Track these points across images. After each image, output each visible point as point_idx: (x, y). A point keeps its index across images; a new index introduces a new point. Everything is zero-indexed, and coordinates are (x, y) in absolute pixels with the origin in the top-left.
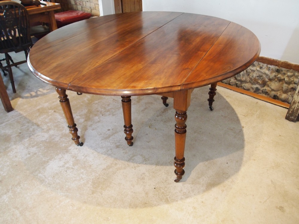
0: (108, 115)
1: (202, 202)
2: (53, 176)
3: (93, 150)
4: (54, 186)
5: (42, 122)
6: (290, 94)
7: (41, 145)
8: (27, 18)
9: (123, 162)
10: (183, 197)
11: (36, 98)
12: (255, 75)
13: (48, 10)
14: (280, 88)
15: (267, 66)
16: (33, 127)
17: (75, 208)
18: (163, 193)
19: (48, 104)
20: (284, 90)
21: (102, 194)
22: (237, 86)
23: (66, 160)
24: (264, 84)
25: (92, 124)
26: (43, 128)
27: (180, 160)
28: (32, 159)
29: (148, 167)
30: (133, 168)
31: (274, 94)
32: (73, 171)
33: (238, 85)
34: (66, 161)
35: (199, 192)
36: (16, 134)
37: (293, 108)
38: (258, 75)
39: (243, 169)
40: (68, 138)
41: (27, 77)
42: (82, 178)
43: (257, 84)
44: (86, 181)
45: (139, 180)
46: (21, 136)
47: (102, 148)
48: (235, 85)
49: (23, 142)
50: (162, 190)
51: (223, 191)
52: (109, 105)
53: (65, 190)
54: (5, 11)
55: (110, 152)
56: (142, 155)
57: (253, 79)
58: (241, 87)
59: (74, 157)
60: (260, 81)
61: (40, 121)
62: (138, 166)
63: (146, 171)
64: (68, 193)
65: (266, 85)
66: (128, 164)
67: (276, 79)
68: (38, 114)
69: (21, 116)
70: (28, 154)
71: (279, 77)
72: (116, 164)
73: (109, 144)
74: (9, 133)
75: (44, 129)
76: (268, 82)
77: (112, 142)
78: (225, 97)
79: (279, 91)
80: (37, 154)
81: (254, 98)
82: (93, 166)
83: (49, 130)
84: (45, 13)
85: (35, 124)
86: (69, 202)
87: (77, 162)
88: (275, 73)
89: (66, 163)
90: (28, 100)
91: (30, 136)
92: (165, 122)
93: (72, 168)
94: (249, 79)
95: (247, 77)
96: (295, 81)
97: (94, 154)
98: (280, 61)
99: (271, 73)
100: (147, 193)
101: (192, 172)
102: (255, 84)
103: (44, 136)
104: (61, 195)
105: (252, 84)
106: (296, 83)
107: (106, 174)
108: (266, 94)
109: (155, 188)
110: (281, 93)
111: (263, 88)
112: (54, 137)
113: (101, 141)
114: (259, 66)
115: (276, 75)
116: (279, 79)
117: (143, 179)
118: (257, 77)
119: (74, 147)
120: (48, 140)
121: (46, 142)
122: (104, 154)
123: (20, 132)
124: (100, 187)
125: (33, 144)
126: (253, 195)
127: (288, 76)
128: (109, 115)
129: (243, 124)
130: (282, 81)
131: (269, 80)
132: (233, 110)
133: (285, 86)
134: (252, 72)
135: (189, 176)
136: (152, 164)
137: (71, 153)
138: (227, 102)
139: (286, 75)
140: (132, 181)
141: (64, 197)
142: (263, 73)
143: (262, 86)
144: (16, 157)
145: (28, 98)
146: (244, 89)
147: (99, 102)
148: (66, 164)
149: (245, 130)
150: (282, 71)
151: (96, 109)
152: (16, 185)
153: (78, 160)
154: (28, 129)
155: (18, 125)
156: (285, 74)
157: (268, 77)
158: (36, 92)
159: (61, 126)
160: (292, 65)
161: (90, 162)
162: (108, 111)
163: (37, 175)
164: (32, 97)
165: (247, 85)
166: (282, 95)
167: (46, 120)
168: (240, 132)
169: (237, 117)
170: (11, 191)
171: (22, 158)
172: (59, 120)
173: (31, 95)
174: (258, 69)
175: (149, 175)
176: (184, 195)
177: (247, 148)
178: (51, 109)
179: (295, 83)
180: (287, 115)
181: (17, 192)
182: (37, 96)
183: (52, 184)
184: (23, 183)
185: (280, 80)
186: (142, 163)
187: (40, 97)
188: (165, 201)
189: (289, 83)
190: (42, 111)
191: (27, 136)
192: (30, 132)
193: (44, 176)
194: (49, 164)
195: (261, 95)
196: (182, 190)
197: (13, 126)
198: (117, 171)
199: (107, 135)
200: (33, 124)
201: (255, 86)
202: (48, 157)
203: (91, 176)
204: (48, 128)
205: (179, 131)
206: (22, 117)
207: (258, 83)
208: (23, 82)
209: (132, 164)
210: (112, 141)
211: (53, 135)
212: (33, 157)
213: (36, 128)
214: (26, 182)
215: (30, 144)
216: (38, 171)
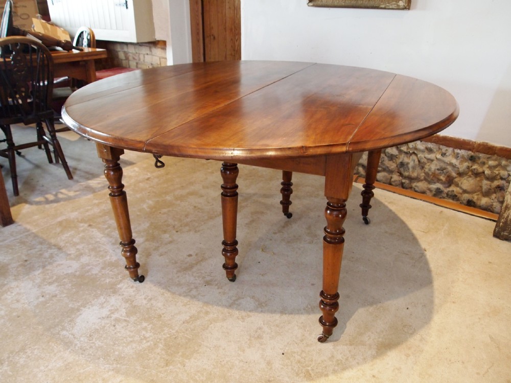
0: (187, 232)
1: (374, 376)
2: (88, 335)
3: (163, 288)
4: (91, 353)
5: (67, 243)
6: (495, 198)
7: (65, 280)
8: (50, 68)
9: (220, 308)
10: (336, 368)
11: (55, 205)
12: (433, 167)
13: (85, 58)
14: (478, 188)
15: (454, 151)
16: (50, 251)
18: (299, 362)
19: (77, 213)
20: (483, 190)
21: (184, 366)
22: (403, 187)
23: (113, 305)
24: (450, 181)
25: (159, 247)
26: (69, 252)
27: (330, 295)
28: (48, 305)
29: (267, 317)
30: (239, 319)
31: (468, 199)
32: (128, 325)
33: (404, 185)
34: (113, 308)
35: (365, 359)
36: (19, 262)
37: (505, 217)
38: (438, 167)
39: (437, 319)
40: (115, 269)
41: (38, 171)
42: (145, 337)
43: (438, 182)
44: (152, 343)
45: (253, 339)
46: (27, 267)
47: (179, 285)
48: (401, 186)
49: (31, 276)
50: (298, 357)
51: (408, 356)
52: (187, 216)
53: (113, 359)
54: (14, 53)
55: (194, 292)
56: (253, 297)
57: (430, 173)
58: (411, 188)
59: (127, 302)
60: (442, 178)
61: (63, 241)
62: (249, 316)
63: (264, 324)
64: (118, 366)
65: (452, 183)
66: (229, 313)
67: (470, 173)
68: (58, 230)
69: (27, 233)
70: (41, 297)
71: (475, 169)
72: (207, 313)
73: (192, 279)
74: (5, 261)
75: (70, 254)
76: (456, 178)
77: (197, 275)
78: (386, 204)
79: (475, 192)
80: (58, 296)
81: (435, 204)
82: (165, 317)
83: (79, 256)
84: (81, 63)
85: (55, 245)
87: (133, 310)
88: (469, 163)
89: (113, 311)
90: (41, 207)
91: (44, 267)
92: (288, 242)
93: (125, 320)
94: (424, 174)
95: (420, 171)
96: (501, 174)
97: (166, 295)
98: (475, 142)
99: (461, 162)
100: (269, 363)
101: (348, 324)
102: (435, 183)
103: (71, 266)
104: (105, 369)
105: (430, 183)
106: (504, 177)
107: (189, 329)
108: (453, 199)
109: (283, 354)
110: (480, 196)
111: (448, 189)
112: (89, 267)
113: (176, 274)
114: (440, 151)
115: (470, 165)
116: (475, 171)
117: (259, 337)
118: (438, 169)
119: (128, 285)
120: (78, 273)
121: (75, 275)
122: (184, 296)
123: (25, 259)
124: (180, 354)
125: (50, 279)
126: (463, 363)
127: (490, 167)
128: (190, 231)
129: (424, 245)
130: (479, 177)
131: (458, 174)
132: (403, 223)
133: (486, 184)
134: (428, 162)
135: (343, 332)
136: (273, 312)
137: (123, 295)
138: (391, 211)
139: (487, 166)
140: (239, 341)
141: (110, 373)
142: (447, 163)
143: (447, 186)
144: (18, 301)
145: (40, 205)
146: (416, 191)
147: (169, 211)
148: (113, 313)
149: (429, 254)
150: (479, 158)
151: (165, 222)
152: (17, 351)
153: (135, 306)
154: (41, 255)
155: (21, 247)
156: (484, 163)
157: (456, 169)
158: (56, 195)
159: (102, 249)
160: (496, 147)
161: (158, 309)
162: (187, 225)
163: (58, 333)
164: (48, 202)
165: (421, 185)
166: (481, 200)
167: (74, 240)
168: (421, 257)
169: (413, 235)
170: (7, 363)
171: (29, 303)
172: (98, 240)
173: (47, 199)
174: (439, 156)
175: (270, 331)
176: (338, 364)
177: (437, 283)
178: (83, 221)
179: (502, 179)
180: (495, 230)
181: (18, 365)
182: (57, 201)
183: (87, 349)
184: (30, 347)
185: (477, 174)
186: (255, 310)
187: (62, 203)
188: (305, 376)
189: (492, 179)
190: (66, 225)
191: (39, 266)
192: (44, 258)
193: (72, 334)
194: (81, 314)
195: (446, 200)
196: (333, 357)
197: (12, 249)
198: (211, 324)
199: (186, 263)
200: (50, 246)
201: (434, 186)
202: (79, 302)
203: (162, 333)
204: (78, 253)
205: (331, 238)
206: (29, 235)
207: (439, 180)
208: (32, 179)
209: (236, 313)
210: (197, 273)
211: (88, 265)
212: (51, 302)
213: (55, 253)
214: (36, 347)
215: (44, 279)
216: (60, 327)
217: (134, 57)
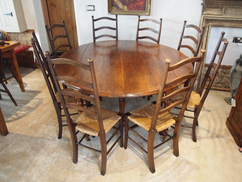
1: (182, 147)
2: (86, 166)
5: (43, 135)
7: (57, 150)
16: (39, 140)
17: (118, 177)
19: (35, 121)
21: (127, 163)
23: (86, 153)
26: (48, 138)
28: (60, 161)
34: (87, 154)
36: (29, 149)
46: (36, 149)
49: (41, 153)
61: (41, 134)
68: (34, 130)
69: (20, 136)
70: (54, 159)
74: (22, 150)
75: (50, 139)
80: (61, 156)
86: (111, 176)
89: (88, 155)
91: (43, 147)
103: (55, 144)
120: (60, 145)
121: (60, 147)
123: (31, 147)
124: (123, 160)
125: (50, 151)
144: (45, 164)
154: (36, 143)
158: (16, 115)
163: (74, 169)
164: (16, 119)
167: (46, 133)
171: (51, 163)
178: (41, 124)
182: (19, 118)
183: (90, 170)
184: (67, 178)
187: (23, 118)
191: (40, 148)
192: (40, 144)
193: (80, 168)
197: (20, 144)
200: (38, 138)
204: (52, 138)
206: (22, 136)
212: (60, 159)
213: (43, 140)
214: (70, 177)
215: (48, 152)
216: (72, 167)
217: (15, 38)
